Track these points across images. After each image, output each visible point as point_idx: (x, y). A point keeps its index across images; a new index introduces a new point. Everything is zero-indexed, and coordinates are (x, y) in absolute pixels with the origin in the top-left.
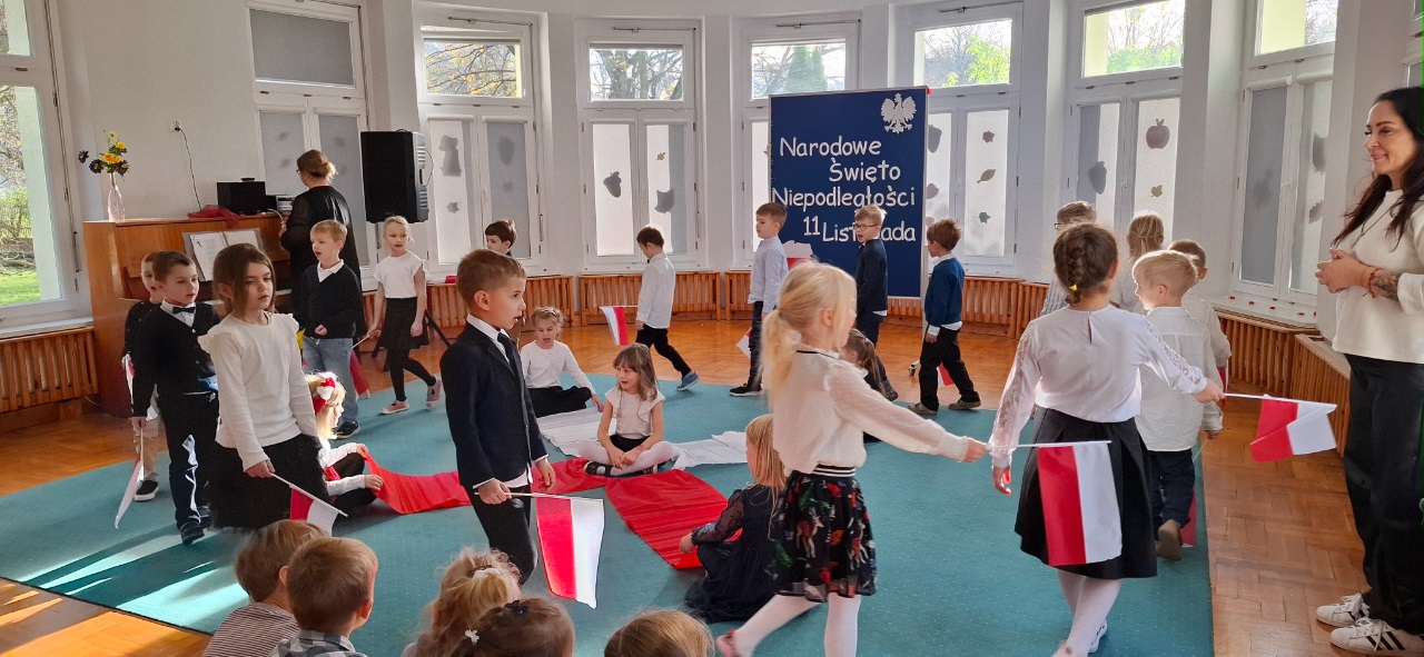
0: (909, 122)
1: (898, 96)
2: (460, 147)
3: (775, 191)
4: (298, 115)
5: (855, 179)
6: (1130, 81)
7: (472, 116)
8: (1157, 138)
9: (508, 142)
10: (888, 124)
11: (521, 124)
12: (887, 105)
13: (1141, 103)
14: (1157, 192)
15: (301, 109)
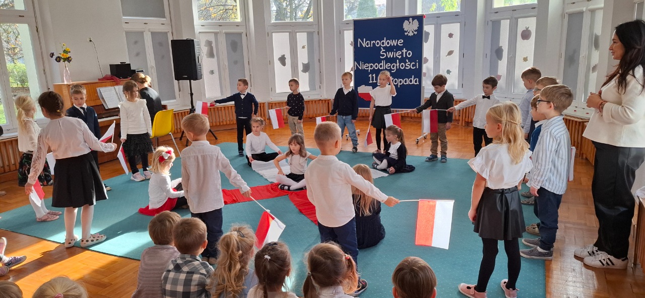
0: (415, 31)
1: (411, 19)
2: (214, 45)
3: (356, 63)
4: (142, 33)
5: (392, 57)
6: (514, 9)
7: (219, 31)
8: (526, 35)
9: (235, 42)
10: (406, 32)
11: (240, 34)
12: (406, 22)
13: (519, 19)
14: (525, 59)
15: (144, 30)
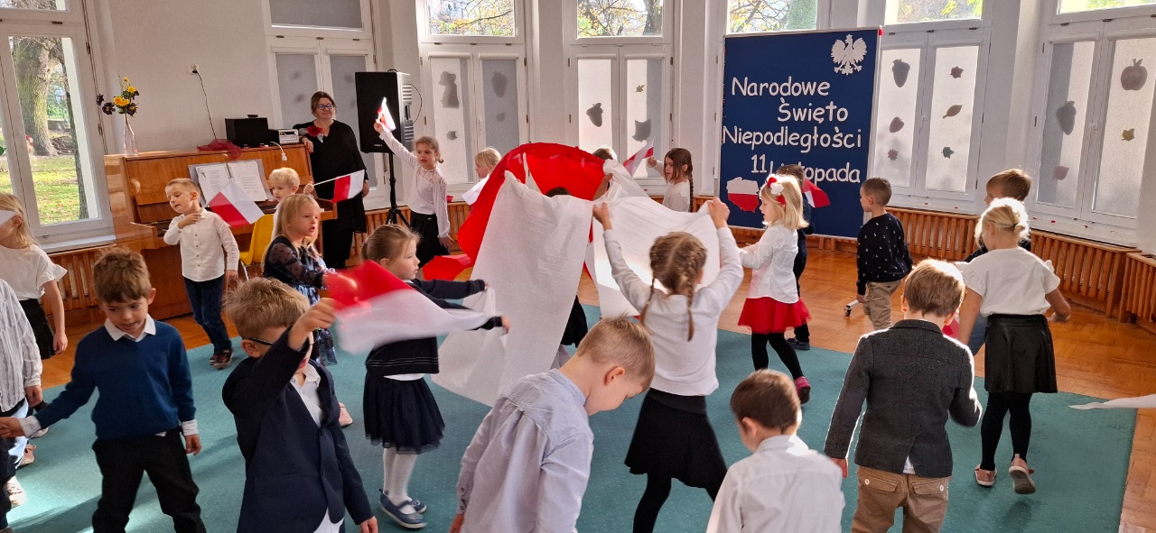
0: (859, 64)
1: (849, 38)
2: (458, 81)
3: (725, 129)
4: (311, 57)
5: (802, 119)
6: (1108, 18)
7: (468, 54)
8: (1133, 79)
9: (500, 77)
10: (837, 65)
11: (513, 61)
12: (839, 44)
13: (1118, 42)
14: (1128, 135)
15: (315, 51)
